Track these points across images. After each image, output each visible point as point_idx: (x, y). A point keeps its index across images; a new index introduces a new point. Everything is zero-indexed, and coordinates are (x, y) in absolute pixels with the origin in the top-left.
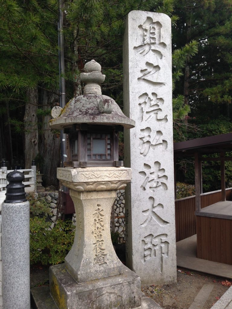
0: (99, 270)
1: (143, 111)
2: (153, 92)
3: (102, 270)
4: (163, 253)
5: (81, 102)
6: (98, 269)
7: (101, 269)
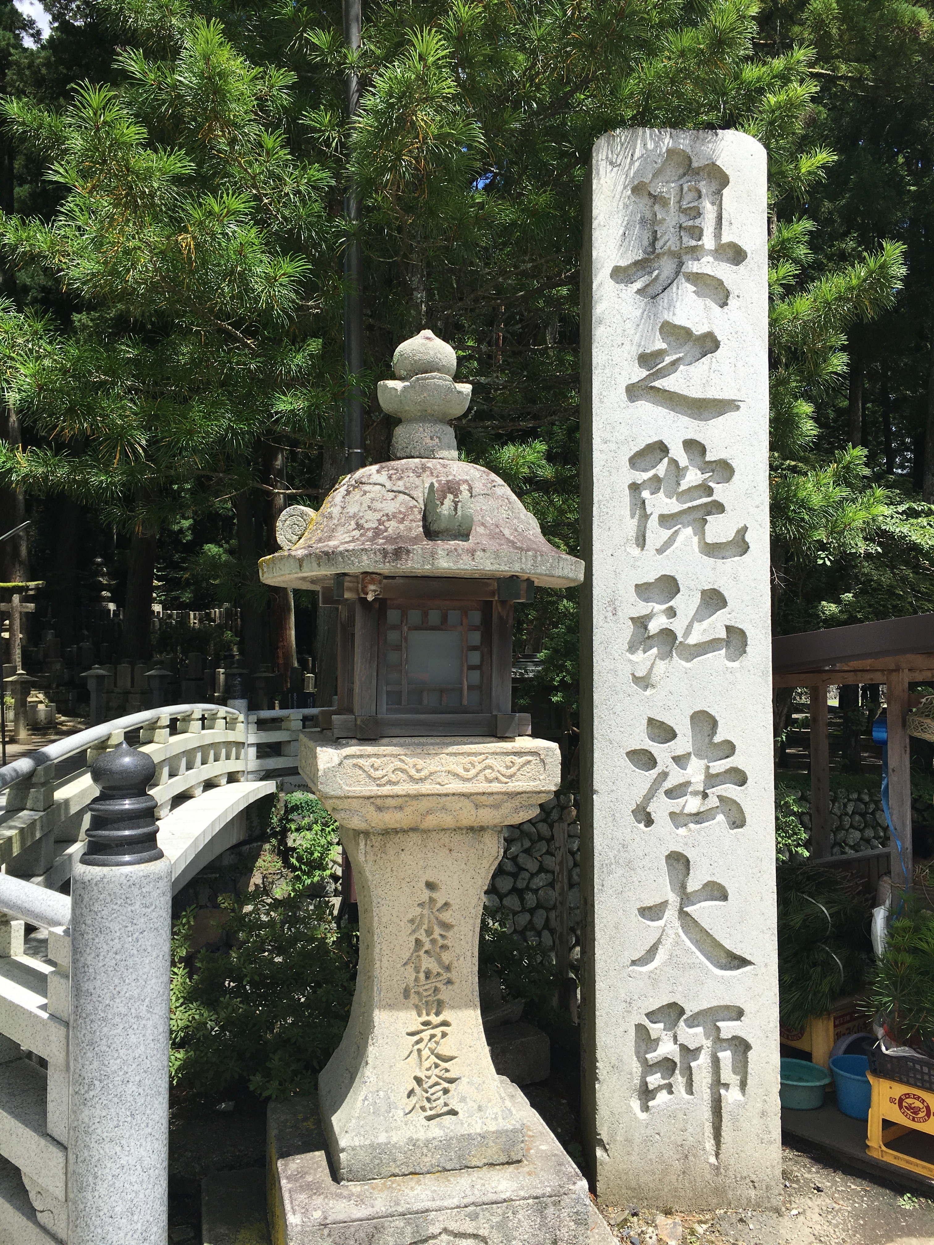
0: (423, 1138)
1: (649, 513)
2: (689, 437)
3: (434, 1138)
4: (722, 1082)
5: (365, 493)
6: (422, 1133)
7: (430, 1135)
